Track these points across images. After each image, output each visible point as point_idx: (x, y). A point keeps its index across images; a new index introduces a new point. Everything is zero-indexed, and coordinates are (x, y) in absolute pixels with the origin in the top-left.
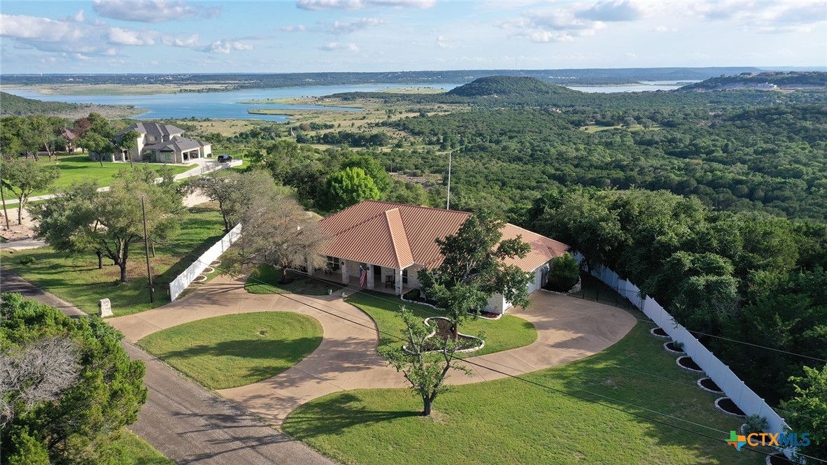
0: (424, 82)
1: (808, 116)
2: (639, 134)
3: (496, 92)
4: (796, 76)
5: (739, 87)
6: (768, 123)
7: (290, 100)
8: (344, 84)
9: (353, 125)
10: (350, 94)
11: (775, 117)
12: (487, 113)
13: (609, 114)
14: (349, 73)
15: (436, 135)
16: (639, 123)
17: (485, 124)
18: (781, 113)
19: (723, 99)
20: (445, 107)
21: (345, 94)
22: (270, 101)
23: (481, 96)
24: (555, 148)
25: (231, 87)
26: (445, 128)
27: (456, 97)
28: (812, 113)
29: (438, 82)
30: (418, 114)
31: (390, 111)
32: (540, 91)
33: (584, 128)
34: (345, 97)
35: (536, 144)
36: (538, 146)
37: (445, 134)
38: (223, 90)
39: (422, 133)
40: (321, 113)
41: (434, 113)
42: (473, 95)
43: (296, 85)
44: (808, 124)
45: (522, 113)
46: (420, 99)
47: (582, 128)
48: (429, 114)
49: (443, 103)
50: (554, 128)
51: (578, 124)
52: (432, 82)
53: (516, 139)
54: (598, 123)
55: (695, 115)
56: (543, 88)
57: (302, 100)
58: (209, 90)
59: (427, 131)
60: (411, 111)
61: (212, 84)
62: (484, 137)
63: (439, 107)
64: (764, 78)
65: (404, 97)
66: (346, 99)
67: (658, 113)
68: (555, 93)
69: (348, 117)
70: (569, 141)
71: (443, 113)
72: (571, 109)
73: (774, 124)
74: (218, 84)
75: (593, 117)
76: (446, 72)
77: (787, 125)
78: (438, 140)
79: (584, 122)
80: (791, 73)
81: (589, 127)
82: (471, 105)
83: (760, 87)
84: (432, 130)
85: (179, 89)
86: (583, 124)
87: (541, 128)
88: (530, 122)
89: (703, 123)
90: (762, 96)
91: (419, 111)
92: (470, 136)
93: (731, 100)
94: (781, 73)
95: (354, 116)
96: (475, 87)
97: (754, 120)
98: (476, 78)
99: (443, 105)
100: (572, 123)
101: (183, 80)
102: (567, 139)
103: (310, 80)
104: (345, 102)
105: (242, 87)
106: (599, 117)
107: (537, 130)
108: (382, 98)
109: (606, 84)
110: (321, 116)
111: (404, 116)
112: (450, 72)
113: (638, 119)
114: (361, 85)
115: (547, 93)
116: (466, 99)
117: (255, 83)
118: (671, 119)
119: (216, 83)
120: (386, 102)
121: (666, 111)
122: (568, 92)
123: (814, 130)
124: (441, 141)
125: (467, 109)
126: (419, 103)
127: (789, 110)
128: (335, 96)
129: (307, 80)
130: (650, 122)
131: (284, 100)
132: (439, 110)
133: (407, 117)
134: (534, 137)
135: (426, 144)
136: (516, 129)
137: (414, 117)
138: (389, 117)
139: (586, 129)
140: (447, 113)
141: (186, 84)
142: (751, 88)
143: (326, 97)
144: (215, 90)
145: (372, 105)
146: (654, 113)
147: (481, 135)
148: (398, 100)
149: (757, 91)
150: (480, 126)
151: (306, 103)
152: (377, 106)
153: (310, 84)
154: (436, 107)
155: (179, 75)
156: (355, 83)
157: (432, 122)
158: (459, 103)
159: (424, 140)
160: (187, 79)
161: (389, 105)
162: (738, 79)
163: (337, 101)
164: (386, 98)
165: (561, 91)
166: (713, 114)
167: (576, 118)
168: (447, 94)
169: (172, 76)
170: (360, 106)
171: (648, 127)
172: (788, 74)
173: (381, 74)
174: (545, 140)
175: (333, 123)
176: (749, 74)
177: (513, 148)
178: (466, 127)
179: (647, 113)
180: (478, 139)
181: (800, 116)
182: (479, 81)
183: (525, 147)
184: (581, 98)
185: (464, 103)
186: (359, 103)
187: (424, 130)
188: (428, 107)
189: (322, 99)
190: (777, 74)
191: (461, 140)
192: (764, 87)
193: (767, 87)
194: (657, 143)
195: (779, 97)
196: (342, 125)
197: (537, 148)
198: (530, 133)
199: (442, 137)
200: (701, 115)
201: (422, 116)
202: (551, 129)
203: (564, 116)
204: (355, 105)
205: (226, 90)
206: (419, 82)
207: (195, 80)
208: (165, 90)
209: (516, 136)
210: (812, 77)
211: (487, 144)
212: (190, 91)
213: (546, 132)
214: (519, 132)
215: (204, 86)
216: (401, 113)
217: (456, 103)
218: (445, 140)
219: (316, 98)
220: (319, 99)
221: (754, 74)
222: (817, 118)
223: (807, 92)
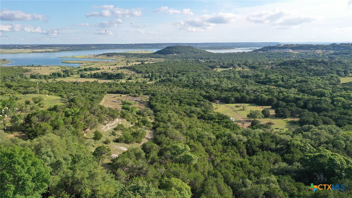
0: (144, 48)
1: (312, 63)
2: (241, 72)
3: (175, 53)
4: (299, 46)
5: (277, 51)
6: (295, 66)
7: (83, 56)
8: (109, 49)
9: (109, 68)
10: (110, 53)
11: (298, 64)
12: (172, 62)
13: (226, 63)
14: (111, 44)
15: (148, 73)
16: (240, 67)
17: (171, 68)
18: (301, 62)
19: (271, 56)
20: (153, 59)
21: (108, 53)
22: (73, 57)
23: (169, 54)
24: (204, 80)
25: (57, 50)
26: (152, 70)
27: (158, 55)
29: (151, 48)
30: (141, 63)
31: (128, 61)
32: (194, 52)
33: (216, 69)
34: (108, 55)
35: (195, 78)
36: (196, 79)
37: (152, 72)
38: (53, 52)
39: (142, 72)
40: (96, 63)
41: (147, 62)
42: (165, 54)
43: (87, 49)
44: (313, 67)
45: (187, 62)
46: (142, 56)
47: (215, 69)
48: (146, 63)
49: (152, 57)
50: (202, 69)
51: (213, 67)
52: (148, 48)
53: (185, 75)
54: (222, 67)
55: (263, 63)
56: (196, 51)
57: (88, 56)
58: (46, 52)
59: (144, 71)
60: (138, 61)
61: (48, 49)
62: (171, 74)
63: (150, 59)
64: (286, 47)
65: (135, 55)
66: (108, 56)
67: (247, 62)
68: (201, 53)
69: (109, 64)
70: (210, 76)
71: (152, 62)
72: (209, 60)
73: (299, 67)
74: (51, 49)
75: (219, 64)
76: (154, 44)
77: (304, 68)
78: (149, 76)
79: (215, 66)
80: (297, 45)
81: (218, 69)
82: (165, 58)
83: (285, 50)
84: (146, 71)
85: (32, 51)
86: (215, 67)
87: (196, 70)
88: (191, 67)
89: (267, 66)
90: (286, 54)
91: (141, 61)
92: (164, 73)
93: (274, 56)
94: (293, 45)
95: (111, 64)
96: (166, 50)
97: (290, 66)
98: (167, 47)
99: (152, 59)
100: (210, 67)
101: (35, 47)
102: (209, 75)
103: (94, 47)
104: (108, 57)
105: (62, 50)
106: (222, 64)
107: (195, 71)
108: (125, 55)
109: (221, 49)
110: (96, 64)
111: (134, 64)
112: (155, 44)
113: (239, 65)
114: (117, 49)
115: (197, 53)
116: (162, 56)
117: (68, 49)
118: (253, 65)
119: (50, 49)
120: (126, 57)
121: (250, 61)
122: (206, 53)
123: (317, 70)
124: (150, 76)
125: (162, 60)
126: (141, 57)
127: (304, 61)
128: (104, 54)
129: (92, 47)
130: (245, 66)
131: (80, 56)
132: (150, 61)
134: (194, 74)
135: (143, 78)
136: (185, 70)
137: (139, 64)
138: (127, 64)
139: (217, 70)
140: (154, 62)
141: (36, 49)
142: (281, 51)
143: (100, 55)
144: (49, 52)
145: (120, 58)
146: (246, 62)
147: (169, 73)
148: (132, 56)
149: (284, 52)
150: (168, 68)
151: (90, 58)
152: (122, 59)
153: (94, 49)
154: (149, 59)
155: (33, 45)
156: (114, 48)
157: (146, 67)
158: (159, 57)
159: (142, 76)
160: (37, 47)
161: (128, 58)
162: (276, 47)
163: (105, 57)
164: (127, 55)
165: (203, 52)
166: (271, 62)
167: (211, 64)
168: (154, 53)
169: (30, 45)
170: (115, 59)
171: (244, 69)
172: (295, 45)
173: (126, 44)
174: (199, 76)
175: (100, 67)
176: (280, 45)
177: (184, 80)
178: (162, 69)
179: (242, 62)
180: (168, 75)
181: (309, 64)
182: (168, 48)
183: (190, 79)
184: (212, 55)
185: (161, 58)
186: (114, 57)
187: (143, 71)
188: (146, 59)
189: (97, 56)
190: (291, 45)
191: (160, 76)
192: (286, 50)
193: (288, 51)
194: (250, 77)
195: (293, 55)
196: (104, 68)
197: (196, 80)
198: (192, 72)
199: (151, 74)
200: (265, 63)
201: (142, 63)
202: (201, 70)
203: (206, 64)
204: (112, 59)
205: (54, 52)
206: (143, 48)
207: (41, 47)
208: (25, 52)
209: (185, 74)
210: (305, 46)
211: (172, 78)
212: (37, 52)
213: (199, 72)
214: (186, 72)
215: (44, 50)
216: (133, 62)
217: (158, 57)
218: (152, 76)
219: (95, 55)
220: (96, 56)
221: (282, 45)
222: (316, 64)
223: (304, 53)
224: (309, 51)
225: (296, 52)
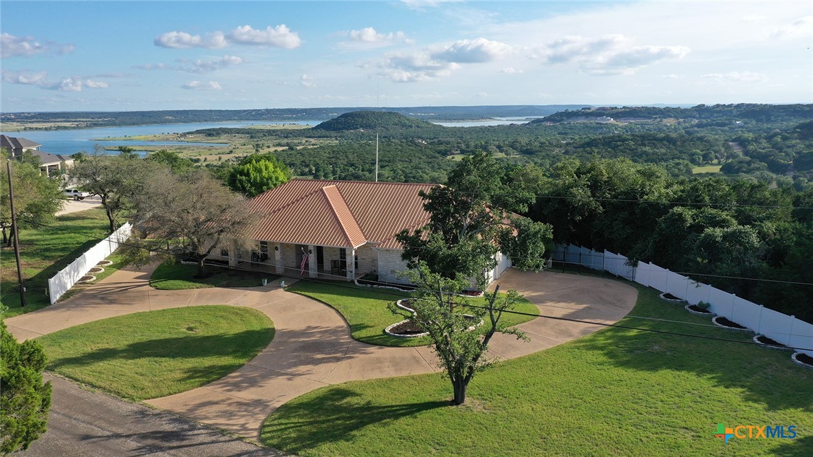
0: (289, 119)
1: (646, 142)
2: (503, 161)
3: (362, 126)
4: (628, 110)
5: (581, 120)
6: (613, 148)
7: (150, 137)
8: (206, 121)
9: (220, 158)
10: (214, 130)
11: (619, 143)
12: (356, 146)
13: (472, 144)
14: (211, 111)
15: (307, 166)
16: (501, 151)
17: (355, 155)
18: (624, 140)
19: (570, 131)
20: (313, 141)
21: (209, 130)
22: (128, 138)
23: (348, 130)
24: (427, 174)
25: (84, 125)
26: (317, 160)
27: (323, 132)
28: (649, 140)
29: (303, 119)
30: (287, 148)
31: (257, 145)
32: (404, 125)
33: (451, 157)
34: (210, 133)
35: (408, 171)
36: (410, 173)
37: (316, 165)
38: (74, 128)
39: (293, 165)
40: (185, 149)
41: (302, 147)
42: (340, 129)
43: (155, 122)
44: (647, 149)
45: (390, 145)
46: (287, 134)
47: (449, 157)
48: (298, 148)
49: (310, 137)
50: (422, 157)
51: (444, 154)
52: (296, 119)
53: (388, 168)
54: (462, 152)
55: (550, 143)
56: (407, 122)
57: (162, 136)
58: (58, 128)
59: (298, 162)
60: (279, 145)
61: (61, 121)
62: (356, 167)
63: (307, 141)
64: (602, 112)
65: (270, 133)
66: (210, 135)
67: (517, 142)
68: (418, 127)
69: (214, 151)
70: (439, 168)
71: (312, 147)
72: (436, 140)
73: (619, 150)
74: (68, 122)
75: (458, 147)
76: (311, 109)
77: (629, 150)
78: (310, 171)
79: (450, 151)
80: (624, 107)
81: (456, 156)
82: (339, 139)
83: (599, 120)
84: (303, 162)
85: (23, 127)
86: (449, 153)
87: (410, 157)
88: (399, 153)
89: (557, 150)
90: (602, 128)
91: (288, 144)
92: (342, 166)
93: (576, 131)
94: (616, 108)
95: (220, 151)
96: (341, 122)
97: (602, 147)
98: (340, 115)
99: (311, 140)
100: (439, 153)
101: (27, 118)
102: (436, 166)
103: (170, 118)
104: (209, 138)
105: (96, 125)
106: (463, 146)
107: (407, 159)
108: (248, 133)
109: (463, 119)
110: (185, 152)
111: (272, 149)
112: (313, 109)
113: (500, 148)
114: (224, 122)
115: (411, 126)
116: (333, 134)
117: (110, 121)
118: (529, 147)
119: (65, 121)
120: (252, 137)
121: (524, 140)
122: (430, 126)
123: (653, 154)
124: (314, 172)
125: (335, 142)
126: (286, 137)
127: (630, 137)
128: (198, 132)
129: (167, 118)
130: (511, 151)
131: (144, 137)
132: (307, 144)
133: (275, 151)
134: (406, 166)
135: (298, 175)
136: (386, 159)
137: (283, 151)
138: (257, 151)
139: (453, 158)
140: (315, 147)
141: (30, 122)
142: (592, 122)
143: (188, 133)
144: (65, 128)
145: (238, 140)
146: (513, 143)
147: (352, 165)
148: (265, 136)
149: (597, 123)
150: (350, 156)
151: (167, 139)
152: (243, 141)
153: (170, 122)
154: (304, 141)
155: (23, 113)
156: (218, 120)
157: (302, 155)
158: (327, 137)
159: (295, 171)
160: (32, 117)
161: (255, 140)
162: (580, 113)
163: (201, 137)
164: (251, 134)
165: (423, 125)
166: (565, 142)
167: (442, 148)
168: (313, 129)
169: (14, 114)
170: (225, 141)
171: (510, 154)
172: (621, 109)
173: (244, 111)
174: (416, 168)
175: (199, 157)
176: (589, 109)
177: (386, 175)
178: (337, 158)
179: (506, 142)
180: (351, 169)
181: (640, 143)
182: (344, 116)
183: (398, 174)
184: (442, 131)
185: (331, 137)
186: (224, 138)
187: (295, 162)
188: (296, 141)
189: (184, 135)
190: (612, 108)
191: (334, 170)
192: (603, 120)
193: (605, 120)
195: (616, 129)
196: (208, 159)
197: (410, 175)
198: (401, 163)
199: (314, 168)
200: (554, 143)
201: (291, 149)
202: (420, 158)
203: (430, 146)
204: (220, 141)
205: (77, 127)
206: (284, 119)
207: (41, 118)
208: (6, 128)
209: (388, 165)
210: (641, 111)
211: (360, 173)
212: (36, 129)
213: (415, 161)
214: (389, 161)
215: (52, 124)
216: (268, 147)
217: (324, 137)
218: (317, 170)
219: (177, 134)
220: (182, 136)
221: (593, 109)
222: (653, 143)
223: (639, 125)
224: (649, 121)
225: (622, 123)
